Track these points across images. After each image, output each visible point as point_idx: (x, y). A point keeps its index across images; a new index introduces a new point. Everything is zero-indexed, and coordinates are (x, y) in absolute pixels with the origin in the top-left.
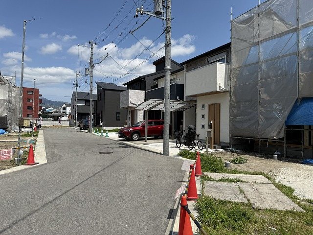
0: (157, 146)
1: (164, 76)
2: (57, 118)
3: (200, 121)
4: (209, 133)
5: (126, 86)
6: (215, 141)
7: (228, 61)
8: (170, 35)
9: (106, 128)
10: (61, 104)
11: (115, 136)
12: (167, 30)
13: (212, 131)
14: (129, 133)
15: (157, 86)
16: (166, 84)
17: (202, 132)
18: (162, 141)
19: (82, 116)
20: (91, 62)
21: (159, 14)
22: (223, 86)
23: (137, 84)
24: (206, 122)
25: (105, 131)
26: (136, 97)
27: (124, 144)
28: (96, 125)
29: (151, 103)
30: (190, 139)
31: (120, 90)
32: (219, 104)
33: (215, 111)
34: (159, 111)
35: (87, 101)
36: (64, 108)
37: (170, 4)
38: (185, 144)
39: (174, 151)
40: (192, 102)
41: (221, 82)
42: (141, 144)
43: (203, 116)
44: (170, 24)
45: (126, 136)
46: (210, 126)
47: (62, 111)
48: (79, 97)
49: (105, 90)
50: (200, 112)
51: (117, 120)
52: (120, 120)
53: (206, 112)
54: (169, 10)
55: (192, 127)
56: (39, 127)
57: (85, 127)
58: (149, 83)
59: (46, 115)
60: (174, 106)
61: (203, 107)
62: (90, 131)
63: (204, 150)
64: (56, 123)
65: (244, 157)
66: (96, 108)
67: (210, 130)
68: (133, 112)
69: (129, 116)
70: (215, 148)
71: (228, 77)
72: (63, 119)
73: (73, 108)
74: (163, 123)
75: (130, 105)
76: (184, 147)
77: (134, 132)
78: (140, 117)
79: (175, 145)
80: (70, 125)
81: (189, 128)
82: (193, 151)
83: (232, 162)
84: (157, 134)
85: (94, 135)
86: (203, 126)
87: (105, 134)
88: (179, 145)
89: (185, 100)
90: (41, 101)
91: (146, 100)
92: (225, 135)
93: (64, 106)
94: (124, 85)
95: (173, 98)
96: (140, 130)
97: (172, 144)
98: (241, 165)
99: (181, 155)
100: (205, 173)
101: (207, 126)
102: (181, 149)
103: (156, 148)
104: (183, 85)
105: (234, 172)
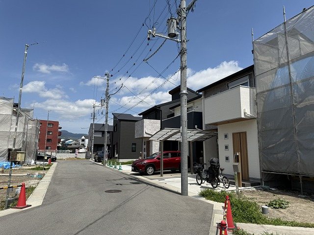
0: (173, 182)
1: (179, 105)
2: (73, 150)
3: (222, 153)
4: (235, 167)
5: (142, 116)
6: (245, 179)
7: (252, 84)
8: (185, 58)
9: (121, 161)
10: (81, 135)
11: (127, 169)
12: (182, 53)
13: (239, 164)
14: (143, 166)
15: (173, 115)
16: (183, 112)
17: (227, 166)
18: (179, 175)
19: (98, 147)
20: (107, 93)
21: (172, 36)
22: (248, 112)
23: (153, 113)
24: (230, 153)
25: (118, 164)
26: (151, 127)
27: (135, 179)
28: (111, 157)
29: (167, 132)
30: (213, 174)
31: (135, 121)
32: (245, 133)
33: (240, 140)
34: (176, 142)
35: (103, 132)
36: (83, 140)
37: (184, 25)
38: (207, 180)
39: (194, 190)
40: (213, 130)
41: (246, 108)
42: (155, 180)
43: (226, 147)
44: (185, 46)
45: (140, 169)
46: (237, 159)
47: (81, 143)
48: (97, 129)
49: (121, 120)
50: (222, 142)
51: (133, 151)
52: (135, 151)
53: (230, 142)
54: (184, 32)
55: (215, 159)
56: (54, 160)
57: (99, 159)
58: (165, 112)
59: (64, 148)
60: (192, 135)
61: (226, 136)
62: (104, 165)
63: (231, 188)
64: (73, 155)
65: (284, 198)
66: (112, 139)
67: (237, 164)
68: (148, 143)
69: (145, 147)
70: (244, 185)
71: (255, 102)
72: (81, 151)
73: (90, 140)
74: (179, 155)
75: (145, 135)
76: (206, 184)
77: (149, 165)
78: (156, 148)
79: (194, 180)
80: (87, 158)
81: (212, 162)
82: (218, 190)
83: (270, 205)
84: (173, 168)
85: (106, 168)
86: (227, 159)
87: (118, 167)
88: (200, 182)
89: (204, 129)
90: (60, 133)
91: (161, 129)
92: (255, 170)
93: (83, 138)
94: (140, 115)
95: (191, 126)
96: (155, 162)
97: (191, 180)
98: (282, 210)
99: (203, 195)
100: (239, 225)
101: (232, 158)
102: (202, 187)
103: (173, 185)
104: (202, 113)
105: (277, 222)
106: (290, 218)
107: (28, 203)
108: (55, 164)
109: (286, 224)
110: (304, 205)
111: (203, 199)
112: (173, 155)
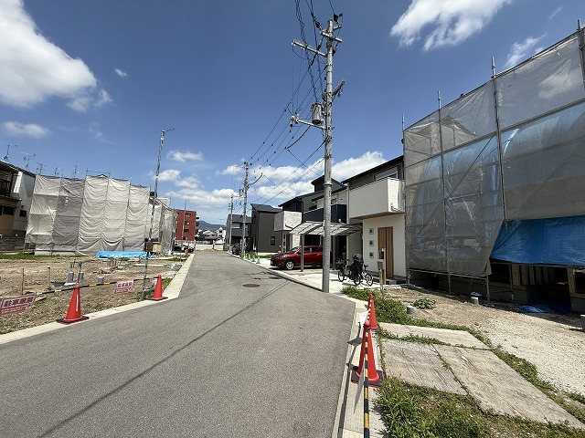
0: (313, 277)
1: (323, 197)
2: (211, 241)
3: (367, 249)
4: (380, 264)
5: (282, 208)
6: (390, 276)
7: (401, 177)
8: (330, 146)
9: (259, 254)
10: (218, 226)
11: (266, 263)
12: (327, 141)
13: (384, 261)
14: (282, 260)
15: (315, 207)
16: (327, 204)
17: (371, 262)
18: (321, 271)
19: (236, 239)
20: (246, 183)
21: (317, 122)
22: (396, 206)
23: (294, 205)
24: (375, 249)
25: (256, 257)
26: (292, 220)
27: (274, 274)
28: (249, 250)
29: (309, 225)
30: (356, 271)
31: (275, 212)
32: (392, 228)
33: (386, 236)
34: (318, 236)
35: (241, 224)
36: (221, 232)
37: (330, 111)
38: (350, 277)
39: (336, 286)
40: (358, 224)
41: (393, 202)
42: (295, 275)
43: (371, 243)
44: (330, 133)
45: (279, 264)
46: (381, 256)
47: (219, 234)
48: (236, 220)
49: (260, 212)
50: (366, 237)
51: (271, 245)
52: (274, 245)
53: (375, 237)
54: (329, 118)
55: (358, 256)
56: (191, 251)
57: (237, 252)
58: (307, 204)
59: (202, 239)
60: (336, 229)
61: (371, 231)
62: (242, 257)
63: (374, 286)
64: (210, 247)
65: (430, 297)
66: (250, 232)
67: (381, 260)
68: (289, 237)
69: (284, 240)
70: (388, 283)
71: (403, 196)
72: (218, 242)
73: (228, 232)
74: (321, 250)
75: (285, 228)
76: (348, 281)
77: (289, 260)
78: (296, 242)
79: (336, 277)
80: (225, 250)
81: (355, 258)
82: (361, 288)
83: (415, 305)
84: (315, 263)
85: (245, 261)
86: (371, 255)
87: (256, 260)
88: (341, 278)
89: (348, 223)
90: (198, 224)
91: (303, 222)
92: (400, 267)
93: (221, 229)
94: (280, 206)
95: (334, 220)
96: (295, 257)
97: (333, 276)
98: (428, 311)
99: (345, 292)
100: (381, 324)
101: (376, 254)
102: (344, 284)
103: (314, 281)
104: (345, 206)
105: (423, 323)
106: (437, 320)
107: (164, 295)
108: (192, 255)
109: (432, 325)
110: (452, 306)
111: (345, 297)
112: (314, 250)
